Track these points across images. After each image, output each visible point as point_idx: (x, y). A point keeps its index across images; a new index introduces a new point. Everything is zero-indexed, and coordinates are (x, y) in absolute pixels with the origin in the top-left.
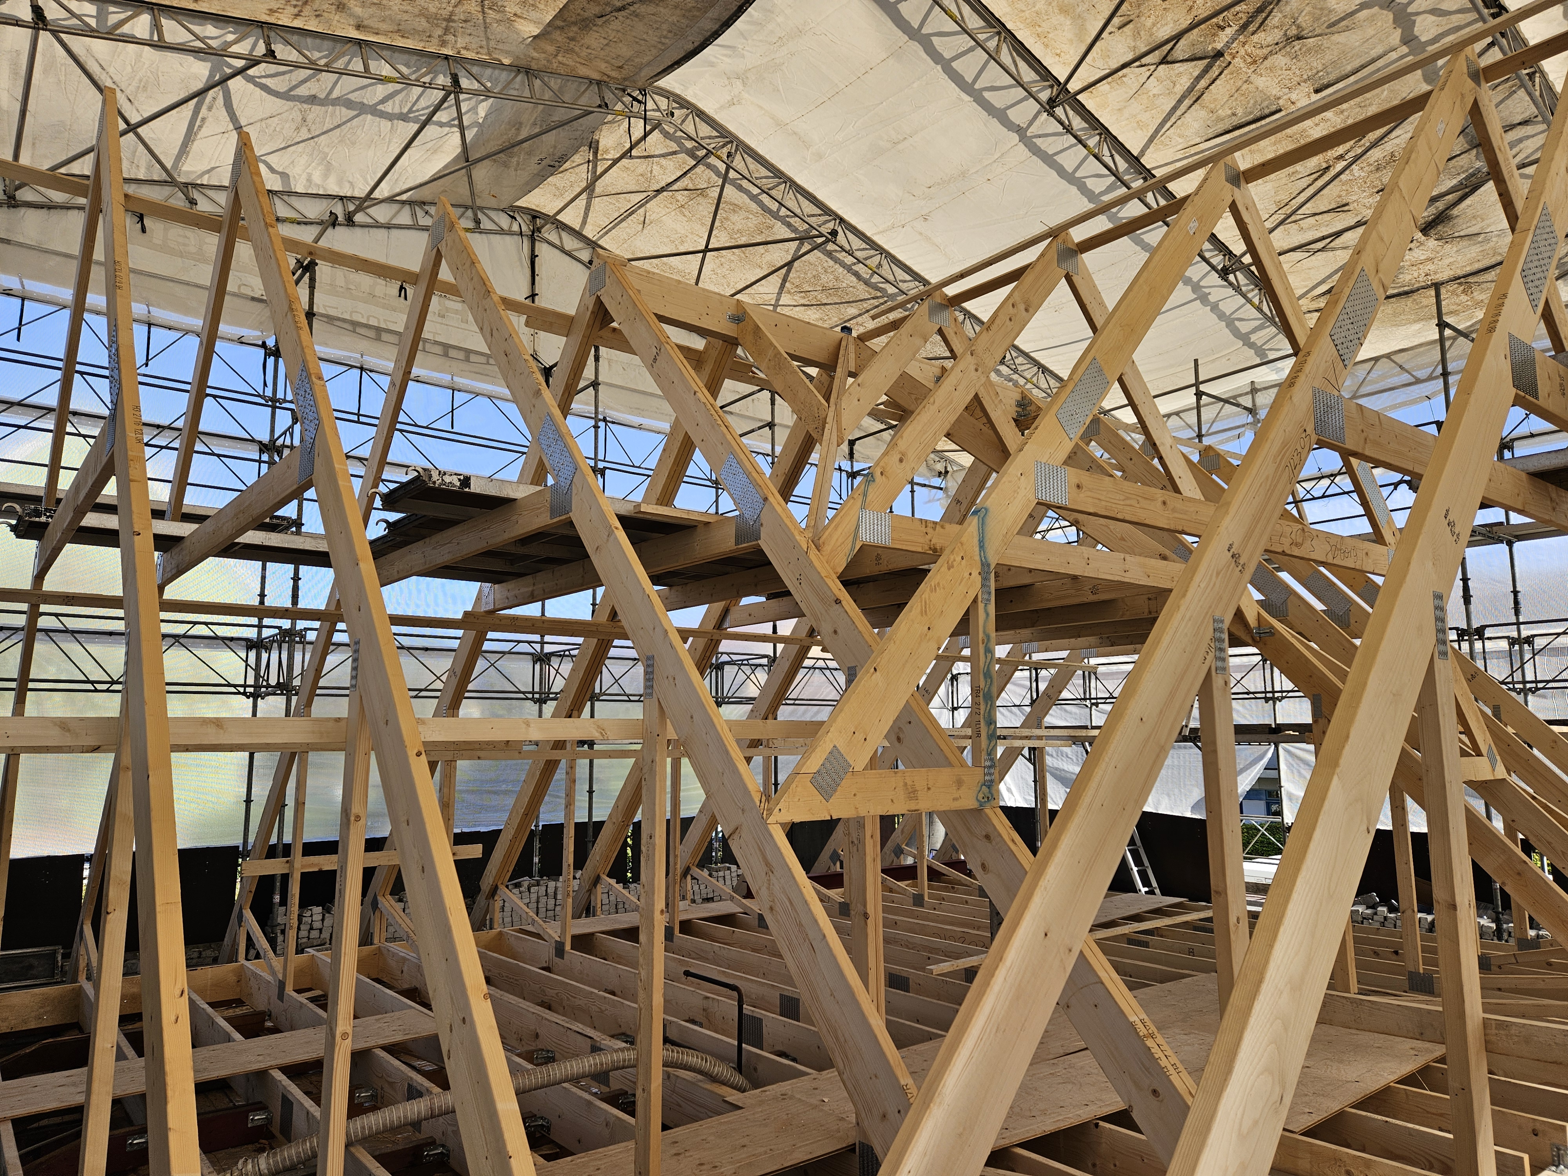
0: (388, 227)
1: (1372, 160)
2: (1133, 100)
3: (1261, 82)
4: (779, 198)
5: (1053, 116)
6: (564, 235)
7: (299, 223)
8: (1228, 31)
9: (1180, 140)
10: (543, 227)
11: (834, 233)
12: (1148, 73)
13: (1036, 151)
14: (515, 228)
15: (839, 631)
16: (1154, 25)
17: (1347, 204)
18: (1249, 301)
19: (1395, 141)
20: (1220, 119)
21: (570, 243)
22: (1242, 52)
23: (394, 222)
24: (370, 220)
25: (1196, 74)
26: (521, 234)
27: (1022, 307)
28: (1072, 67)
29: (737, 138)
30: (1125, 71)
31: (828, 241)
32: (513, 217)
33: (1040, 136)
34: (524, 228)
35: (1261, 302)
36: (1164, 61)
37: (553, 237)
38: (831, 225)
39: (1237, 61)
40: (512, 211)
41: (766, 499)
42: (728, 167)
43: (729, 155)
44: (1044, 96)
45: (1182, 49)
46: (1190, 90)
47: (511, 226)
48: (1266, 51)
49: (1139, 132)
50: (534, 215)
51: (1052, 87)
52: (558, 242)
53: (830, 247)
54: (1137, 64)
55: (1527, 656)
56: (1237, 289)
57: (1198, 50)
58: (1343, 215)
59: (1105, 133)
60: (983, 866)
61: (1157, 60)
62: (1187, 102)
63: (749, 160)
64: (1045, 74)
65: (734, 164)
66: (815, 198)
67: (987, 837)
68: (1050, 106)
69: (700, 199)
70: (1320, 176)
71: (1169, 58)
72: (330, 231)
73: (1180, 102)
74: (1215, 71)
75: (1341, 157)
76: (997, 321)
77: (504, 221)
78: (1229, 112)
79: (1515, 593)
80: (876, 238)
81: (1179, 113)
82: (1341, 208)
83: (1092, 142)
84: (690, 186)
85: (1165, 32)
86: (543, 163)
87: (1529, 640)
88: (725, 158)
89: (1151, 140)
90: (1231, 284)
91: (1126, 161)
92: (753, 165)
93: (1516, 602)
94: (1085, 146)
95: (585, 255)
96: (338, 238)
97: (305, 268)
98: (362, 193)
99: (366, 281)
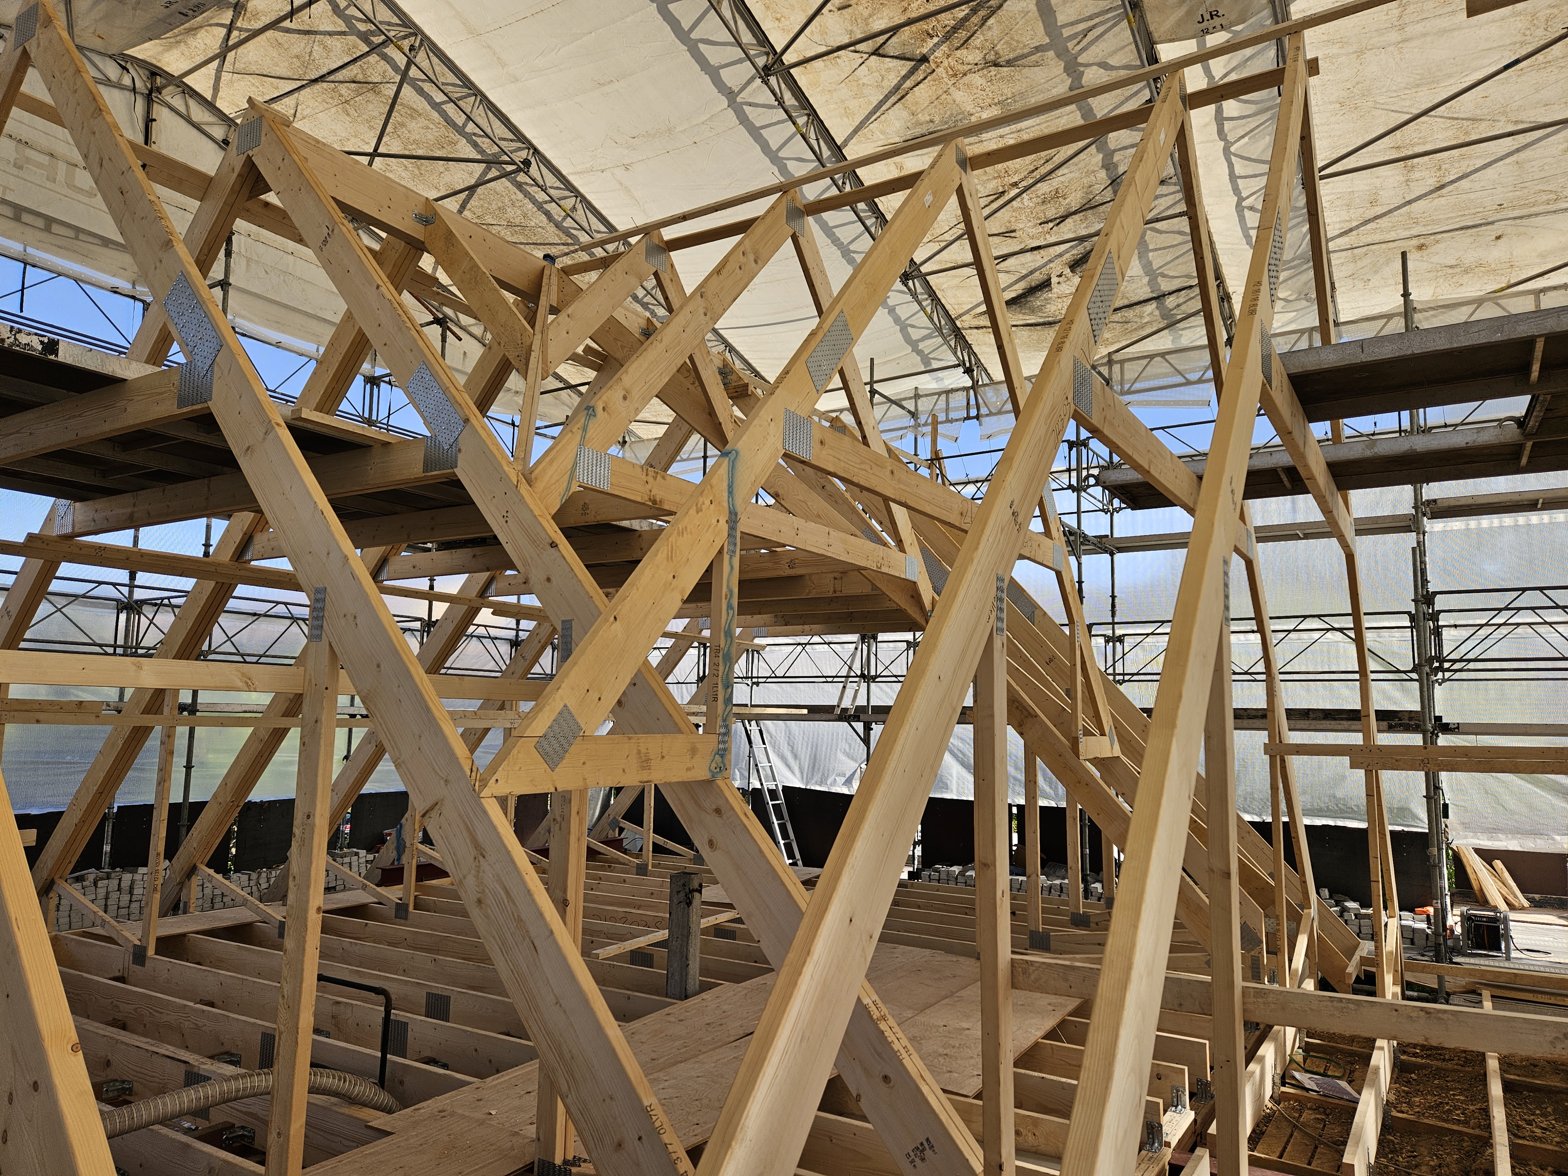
1: (1040, 193)
2: (843, 85)
3: (959, 96)
4: (468, 111)
5: (767, 84)
6: (192, 103)
8: (936, 40)
9: (882, 137)
10: (164, 87)
11: (527, 163)
12: (861, 61)
13: (744, 120)
14: (127, 81)
15: (553, 579)
16: (870, 16)
17: (1014, 231)
18: (923, 309)
19: (1061, 179)
20: (919, 124)
21: (199, 114)
22: (946, 63)
25: (903, 73)
26: (134, 90)
27: (752, 257)
28: (792, 35)
29: (423, 33)
30: (840, 53)
31: (519, 170)
32: (124, 68)
33: (750, 104)
34: (139, 84)
35: (932, 312)
36: (876, 53)
37: (177, 102)
38: (523, 154)
39: (940, 71)
40: (124, 62)
41: (467, 421)
42: (410, 63)
43: (412, 48)
44: (761, 61)
45: (894, 45)
46: (897, 88)
47: (120, 79)
48: (966, 68)
49: (846, 120)
50: (154, 72)
51: (767, 54)
52: (182, 109)
53: (521, 177)
54: (852, 48)
55: (1119, 655)
56: (914, 295)
57: (908, 51)
58: (1009, 240)
59: (813, 114)
60: (711, 843)
61: (870, 50)
62: (894, 99)
63: (435, 60)
64: (763, 39)
65: (418, 60)
66: (508, 119)
67: (718, 811)
68: (765, 73)
69: (370, 95)
70: (996, 199)
71: (881, 51)
73: (887, 98)
74: (919, 75)
75: (1015, 185)
76: (728, 267)
77: (112, 71)
78: (928, 118)
79: (1113, 597)
80: (572, 179)
81: (884, 108)
82: (1009, 233)
83: (802, 121)
84: (360, 77)
85: (879, 25)
86: (173, 7)
87: (1120, 639)
88: (407, 50)
89: (856, 131)
90: (909, 289)
91: (829, 148)
92: (439, 67)
93: (1113, 606)
94: (794, 123)
95: (219, 132)
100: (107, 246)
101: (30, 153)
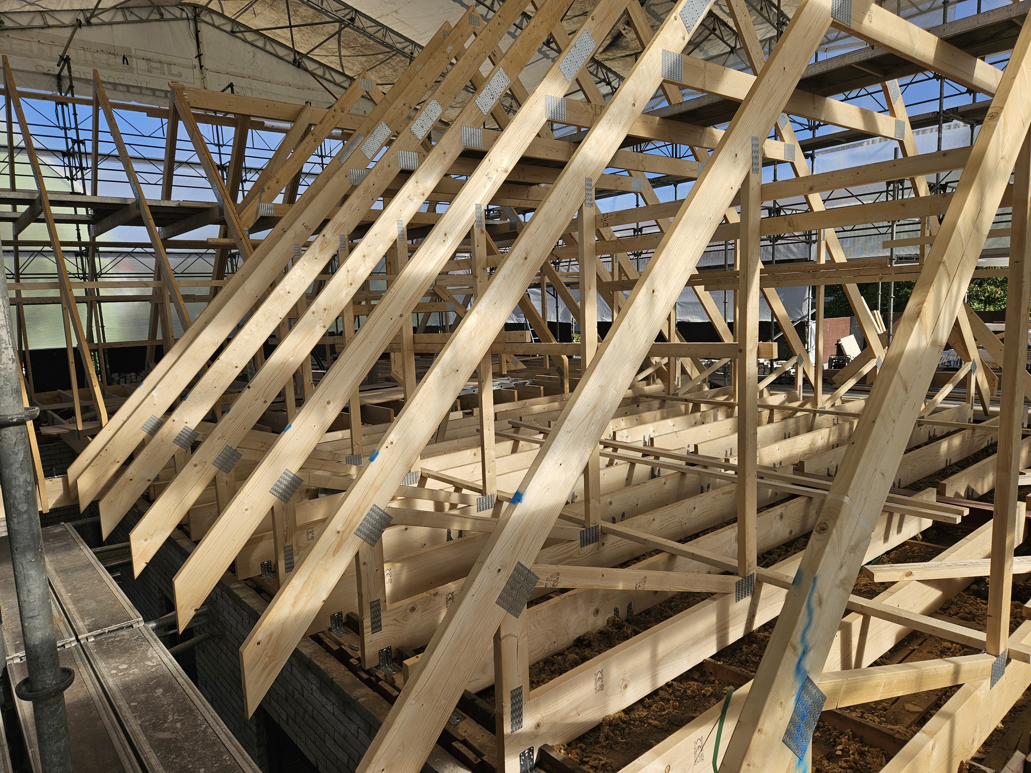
0: (111, 24)
6: (214, 16)
7: (61, 27)
10: (201, 13)
11: (352, 19)
14: (184, 15)
21: (218, 21)
23: (114, 20)
24: (101, 22)
26: (188, 19)
31: (349, 24)
32: (182, 10)
34: (189, 15)
37: (207, 18)
38: (350, 15)
40: (181, 6)
41: (223, 200)
47: (181, 15)
50: (195, 6)
52: (210, 21)
72: (78, 30)
77: (177, 13)
95: (228, 28)
96: (84, 33)
97: (65, 60)
98: (92, 6)
99: (104, 57)
101: (153, 64)
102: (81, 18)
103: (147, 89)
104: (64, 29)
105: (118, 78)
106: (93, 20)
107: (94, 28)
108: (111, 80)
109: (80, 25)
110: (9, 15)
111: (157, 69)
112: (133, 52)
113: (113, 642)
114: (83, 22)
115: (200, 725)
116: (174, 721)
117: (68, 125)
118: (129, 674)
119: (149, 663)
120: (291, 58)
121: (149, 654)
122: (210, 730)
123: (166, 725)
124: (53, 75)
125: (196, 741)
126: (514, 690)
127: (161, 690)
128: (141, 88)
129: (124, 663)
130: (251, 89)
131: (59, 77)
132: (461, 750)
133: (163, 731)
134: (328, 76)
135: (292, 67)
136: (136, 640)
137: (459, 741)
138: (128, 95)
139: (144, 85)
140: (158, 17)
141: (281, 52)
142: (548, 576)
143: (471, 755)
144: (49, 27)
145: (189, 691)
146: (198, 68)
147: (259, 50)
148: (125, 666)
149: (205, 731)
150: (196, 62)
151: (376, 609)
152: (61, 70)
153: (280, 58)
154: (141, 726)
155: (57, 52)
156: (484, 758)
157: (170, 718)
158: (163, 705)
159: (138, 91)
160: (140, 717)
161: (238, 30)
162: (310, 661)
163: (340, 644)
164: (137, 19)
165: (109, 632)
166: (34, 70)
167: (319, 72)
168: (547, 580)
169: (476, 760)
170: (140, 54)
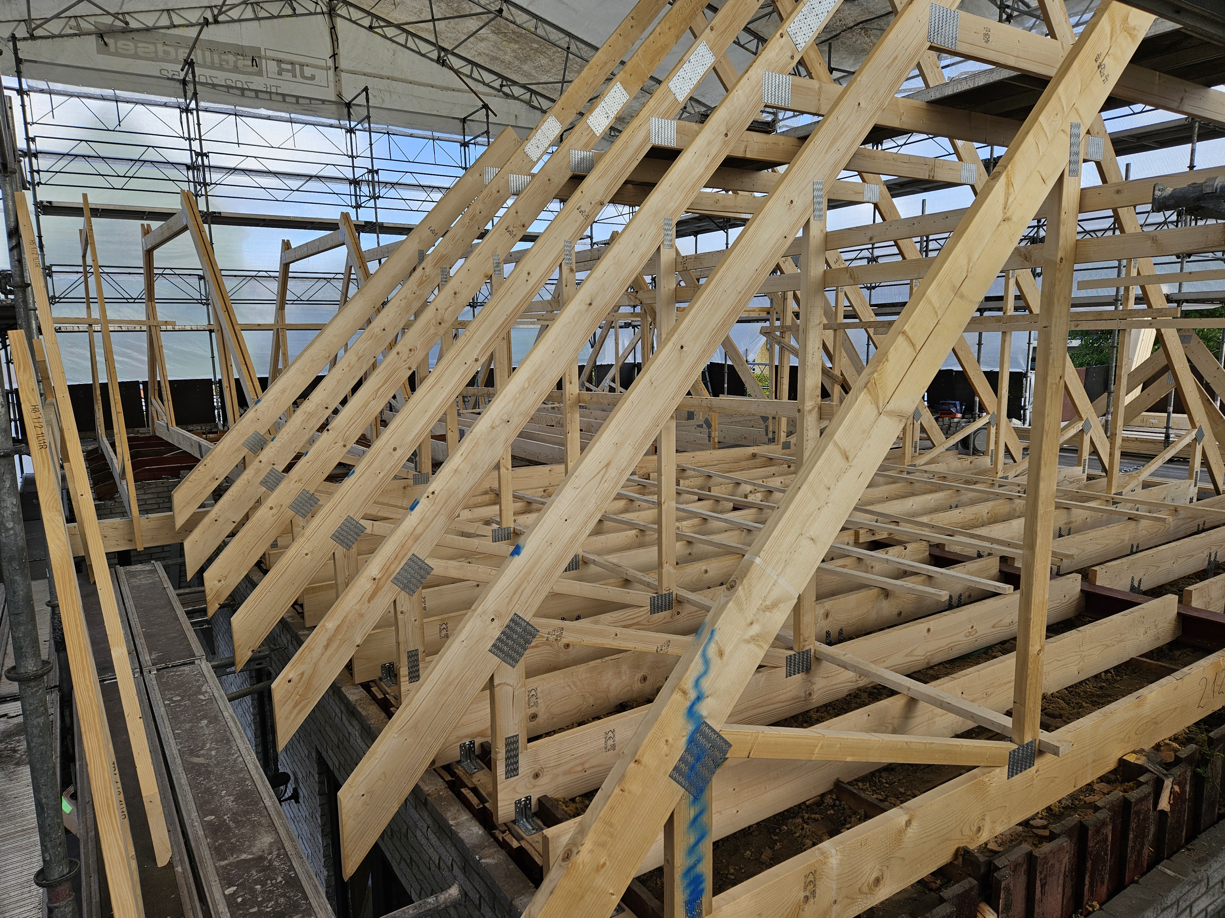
0: (240, 21)
6: (352, 9)
7: (187, 26)
10: (337, 6)
11: (500, 10)
14: (319, 10)
21: (355, 14)
23: (243, 17)
24: (229, 19)
26: (323, 13)
31: (497, 16)
32: (316, 3)
34: (325, 9)
37: (344, 12)
47: (316, 9)
52: (347, 16)
72: (205, 29)
77: (311, 6)
95: (366, 22)
96: (211, 33)
97: (189, 64)
98: (221, 4)
99: (231, 58)
100: (323, 103)
101: (284, 66)
102: (209, 15)
103: (277, 94)
104: (190, 28)
105: (246, 82)
106: (221, 18)
107: (221, 26)
108: (239, 85)
109: (206, 23)
110: (135, 15)
111: (288, 71)
112: (263, 53)
113: (173, 676)
114: (211, 20)
115: (233, 755)
116: (211, 749)
117: (192, 136)
118: (181, 706)
119: (202, 697)
120: (434, 55)
121: (204, 689)
122: (241, 759)
123: (202, 752)
124: (178, 80)
125: (226, 767)
126: (509, 738)
127: (206, 721)
128: (270, 93)
129: (178, 695)
130: (390, 92)
131: (184, 82)
132: (468, 796)
133: (198, 756)
134: (476, 75)
135: (436, 64)
136: (195, 675)
137: (469, 788)
138: (257, 101)
139: (274, 90)
140: (290, 12)
141: (425, 48)
142: (551, 630)
143: (475, 801)
144: (175, 26)
145: (231, 724)
146: (333, 69)
147: (400, 47)
148: (178, 698)
149: (235, 760)
150: (330, 63)
151: (413, 658)
152: (186, 74)
153: (423, 55)
154: (179, 750)
155: (183, 54)
156: (487, 805)
157: (208, 746)
158: (204, 735)
159: (267, 96)
160: (181, 743)
161: (377, 25)
162: (354, 708)
163: (385, 693)
164: (268, 15)
165: (173, 666)
166: (158, 74)
167: (467, 70)
168: (549, 634)
169: (478, 805)
170: (270, 54)
